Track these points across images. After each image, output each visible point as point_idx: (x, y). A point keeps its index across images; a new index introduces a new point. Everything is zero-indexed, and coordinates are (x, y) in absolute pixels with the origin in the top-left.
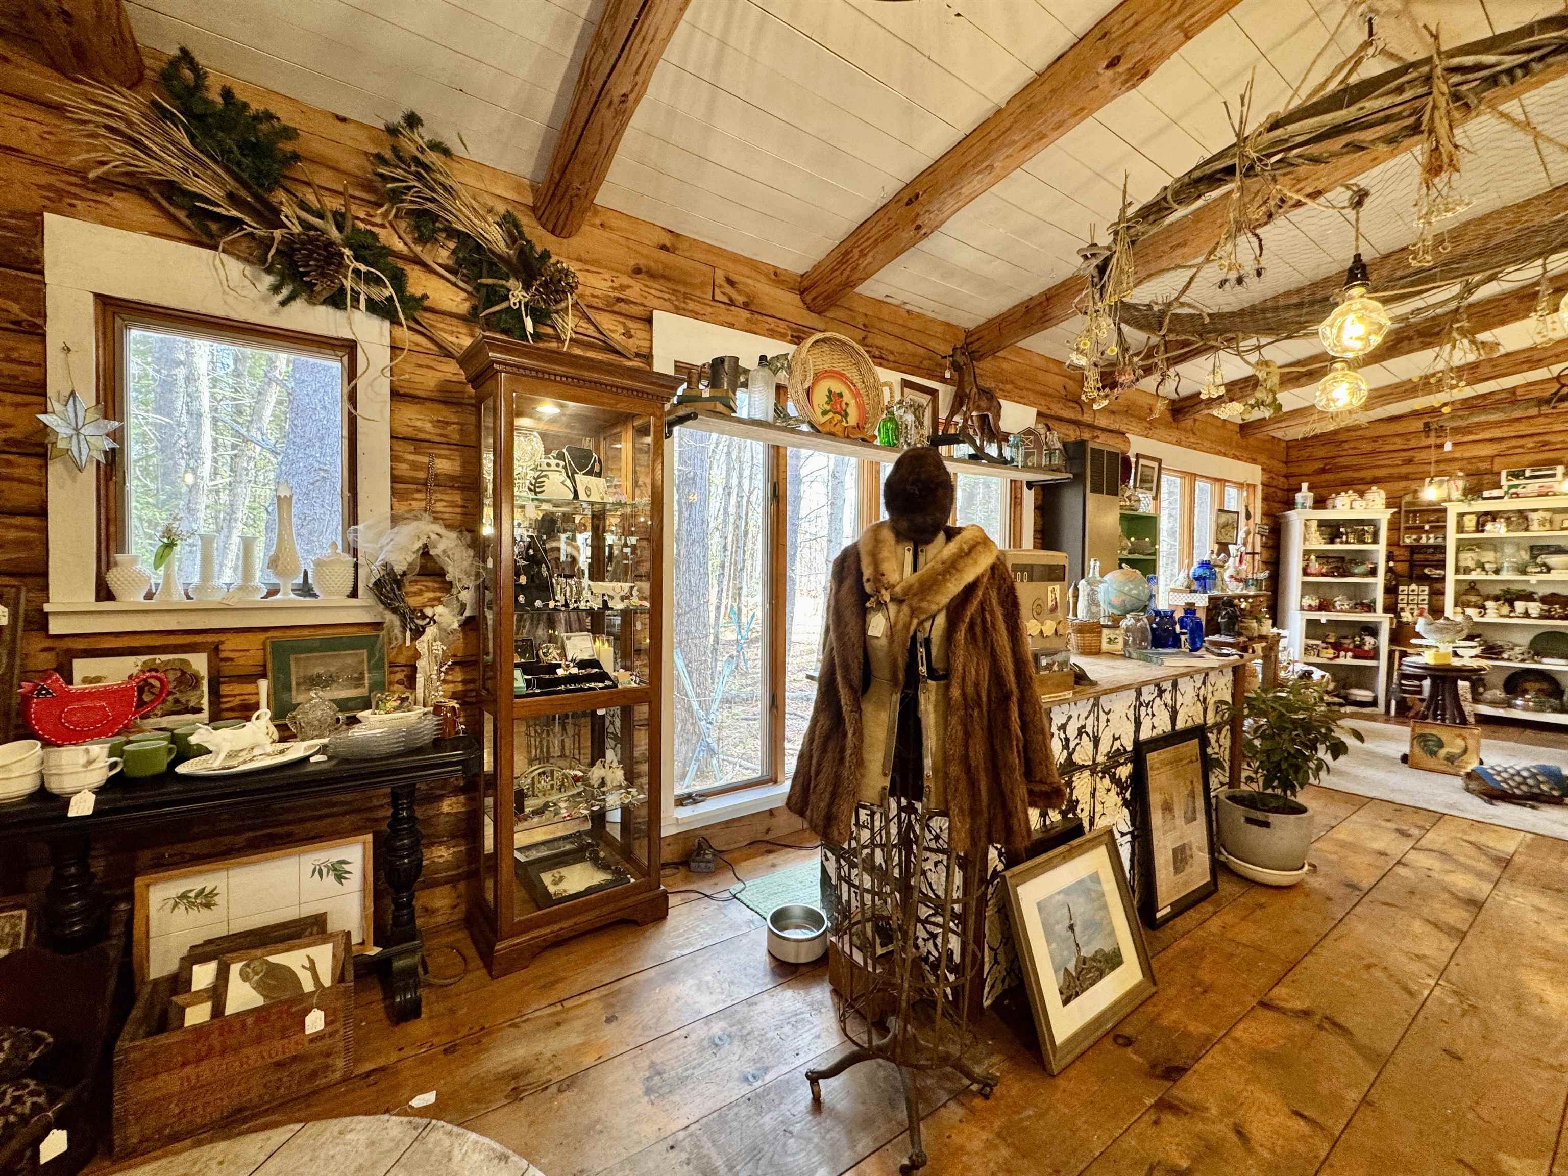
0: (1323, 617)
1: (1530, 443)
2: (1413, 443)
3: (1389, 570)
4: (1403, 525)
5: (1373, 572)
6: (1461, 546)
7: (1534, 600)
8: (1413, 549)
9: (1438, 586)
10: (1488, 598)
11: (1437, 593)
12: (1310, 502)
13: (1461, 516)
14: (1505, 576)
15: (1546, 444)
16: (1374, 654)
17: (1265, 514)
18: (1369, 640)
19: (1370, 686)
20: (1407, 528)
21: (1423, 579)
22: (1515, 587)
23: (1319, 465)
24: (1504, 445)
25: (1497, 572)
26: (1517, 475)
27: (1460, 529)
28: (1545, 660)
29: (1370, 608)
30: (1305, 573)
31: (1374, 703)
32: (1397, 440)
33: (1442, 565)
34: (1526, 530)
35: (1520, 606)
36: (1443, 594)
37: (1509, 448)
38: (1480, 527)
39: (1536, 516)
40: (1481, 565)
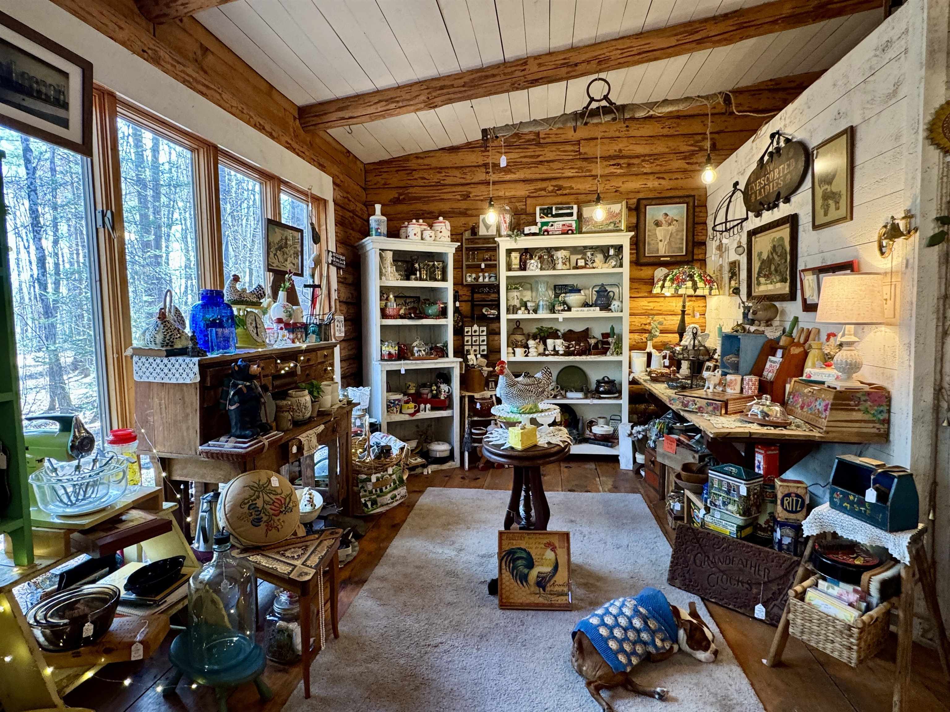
0: (403, 366)
1: (550, 186)
2: (469, 178)
3: (456, 310)
4: (465, 263)
5: (443, 313)
7: (558, 337)
8: (475, 288)
9: (494, 326)
10: (529, 337)
11: (494, 333)
12: (384, 229)
13: (509, 252)
14: (540, 314)
15: (560, 188)
16: (447, 404)
17: (340, 242)
18: (444, 387)
19: (445, 438)
20: (468, 267)
21: (483, 320)
22: (546, 325)
23: (393, 194)
24: (532, 187)
25: (535, 311)
26: (546, 212)
27: (509, 269)
28: (569, 394)
29: (442, 353)
30: (384, 315)
31: (451, 457)
32: (457, 173)
34: (554, 268)
35: (550, 342)
36: (499, 334)
37: (537, 190)
38: (523, 267)
39: (560, 255)
40: (524, 305)
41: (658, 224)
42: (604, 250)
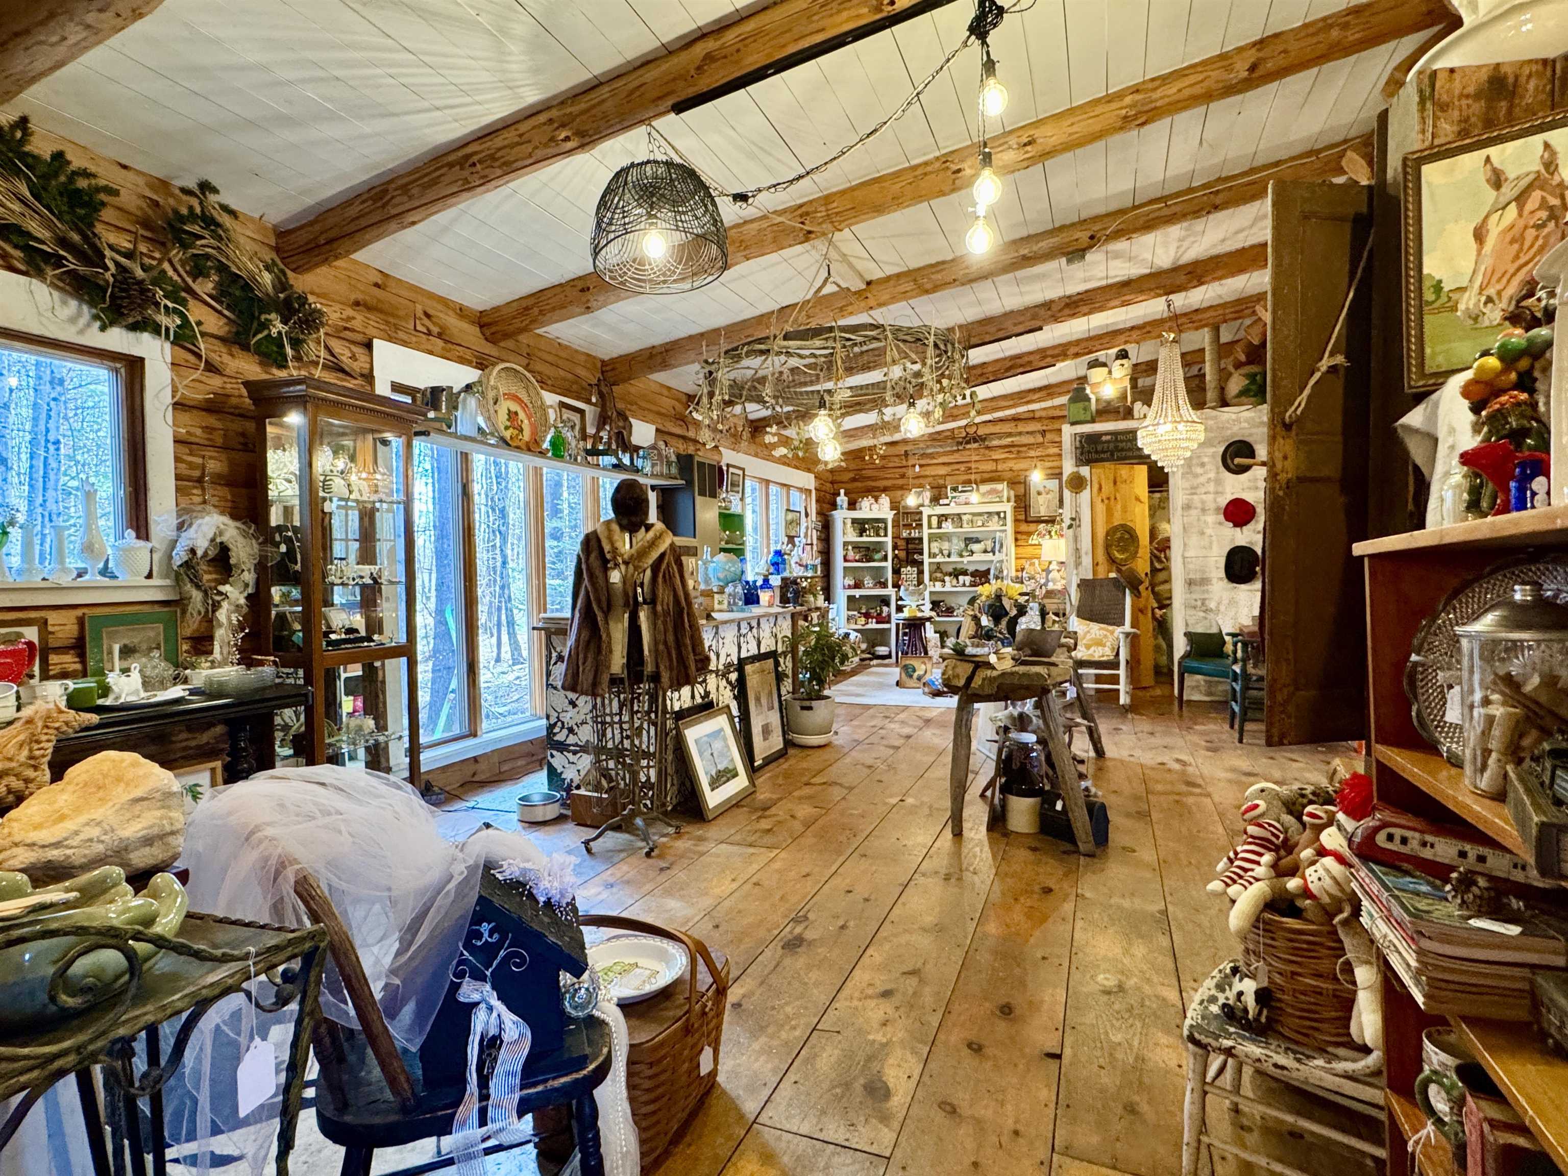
0: (857, 593)
1: (962, 467)
3: (895, 557)
4: (900, 523)
5: (885, 558)
6: (932, 537)
7: (967, 575)
8: (908, 540)
9: (921, 567)
10: (946, 574)
11: (920, 572)
12: (845, 505)
13: (930, 517)
14: (955, 558)
15: (968, 469)
16: (888, 619)
17: (818, 513)
18: (885, 609)
19: (887, 644)
20: (902, 525)
21: (913, 563)
22: (959, 566)
23: (851, 475)
24: (950, 468)
25: (949, 556)
26: (955, 489)
27: (930, 527)
29: (884, 585)
30: (846, 560)
31: (889, 656)
33: (921, 554)
34: (962, 527)
35: (961, 578)
36: (924, 572)
37: (952, 471)
38: (940, 527)
39: (964, 518)
40: (941, 551)
41: (1039, 493)
42: (998, 514)
